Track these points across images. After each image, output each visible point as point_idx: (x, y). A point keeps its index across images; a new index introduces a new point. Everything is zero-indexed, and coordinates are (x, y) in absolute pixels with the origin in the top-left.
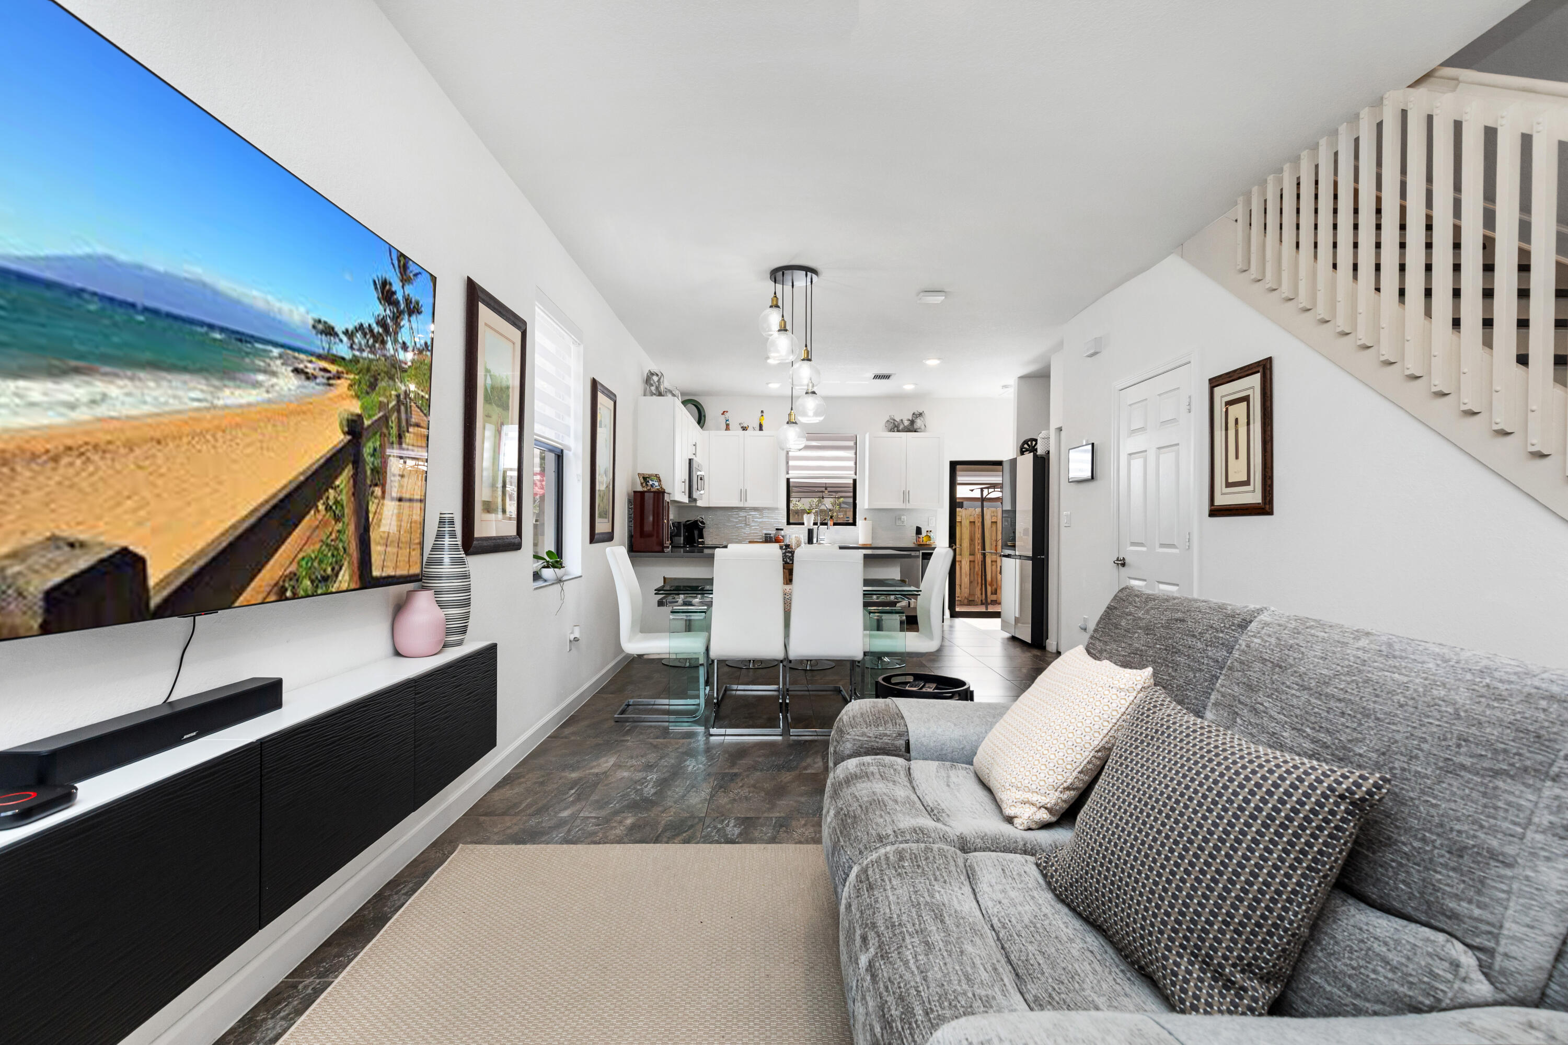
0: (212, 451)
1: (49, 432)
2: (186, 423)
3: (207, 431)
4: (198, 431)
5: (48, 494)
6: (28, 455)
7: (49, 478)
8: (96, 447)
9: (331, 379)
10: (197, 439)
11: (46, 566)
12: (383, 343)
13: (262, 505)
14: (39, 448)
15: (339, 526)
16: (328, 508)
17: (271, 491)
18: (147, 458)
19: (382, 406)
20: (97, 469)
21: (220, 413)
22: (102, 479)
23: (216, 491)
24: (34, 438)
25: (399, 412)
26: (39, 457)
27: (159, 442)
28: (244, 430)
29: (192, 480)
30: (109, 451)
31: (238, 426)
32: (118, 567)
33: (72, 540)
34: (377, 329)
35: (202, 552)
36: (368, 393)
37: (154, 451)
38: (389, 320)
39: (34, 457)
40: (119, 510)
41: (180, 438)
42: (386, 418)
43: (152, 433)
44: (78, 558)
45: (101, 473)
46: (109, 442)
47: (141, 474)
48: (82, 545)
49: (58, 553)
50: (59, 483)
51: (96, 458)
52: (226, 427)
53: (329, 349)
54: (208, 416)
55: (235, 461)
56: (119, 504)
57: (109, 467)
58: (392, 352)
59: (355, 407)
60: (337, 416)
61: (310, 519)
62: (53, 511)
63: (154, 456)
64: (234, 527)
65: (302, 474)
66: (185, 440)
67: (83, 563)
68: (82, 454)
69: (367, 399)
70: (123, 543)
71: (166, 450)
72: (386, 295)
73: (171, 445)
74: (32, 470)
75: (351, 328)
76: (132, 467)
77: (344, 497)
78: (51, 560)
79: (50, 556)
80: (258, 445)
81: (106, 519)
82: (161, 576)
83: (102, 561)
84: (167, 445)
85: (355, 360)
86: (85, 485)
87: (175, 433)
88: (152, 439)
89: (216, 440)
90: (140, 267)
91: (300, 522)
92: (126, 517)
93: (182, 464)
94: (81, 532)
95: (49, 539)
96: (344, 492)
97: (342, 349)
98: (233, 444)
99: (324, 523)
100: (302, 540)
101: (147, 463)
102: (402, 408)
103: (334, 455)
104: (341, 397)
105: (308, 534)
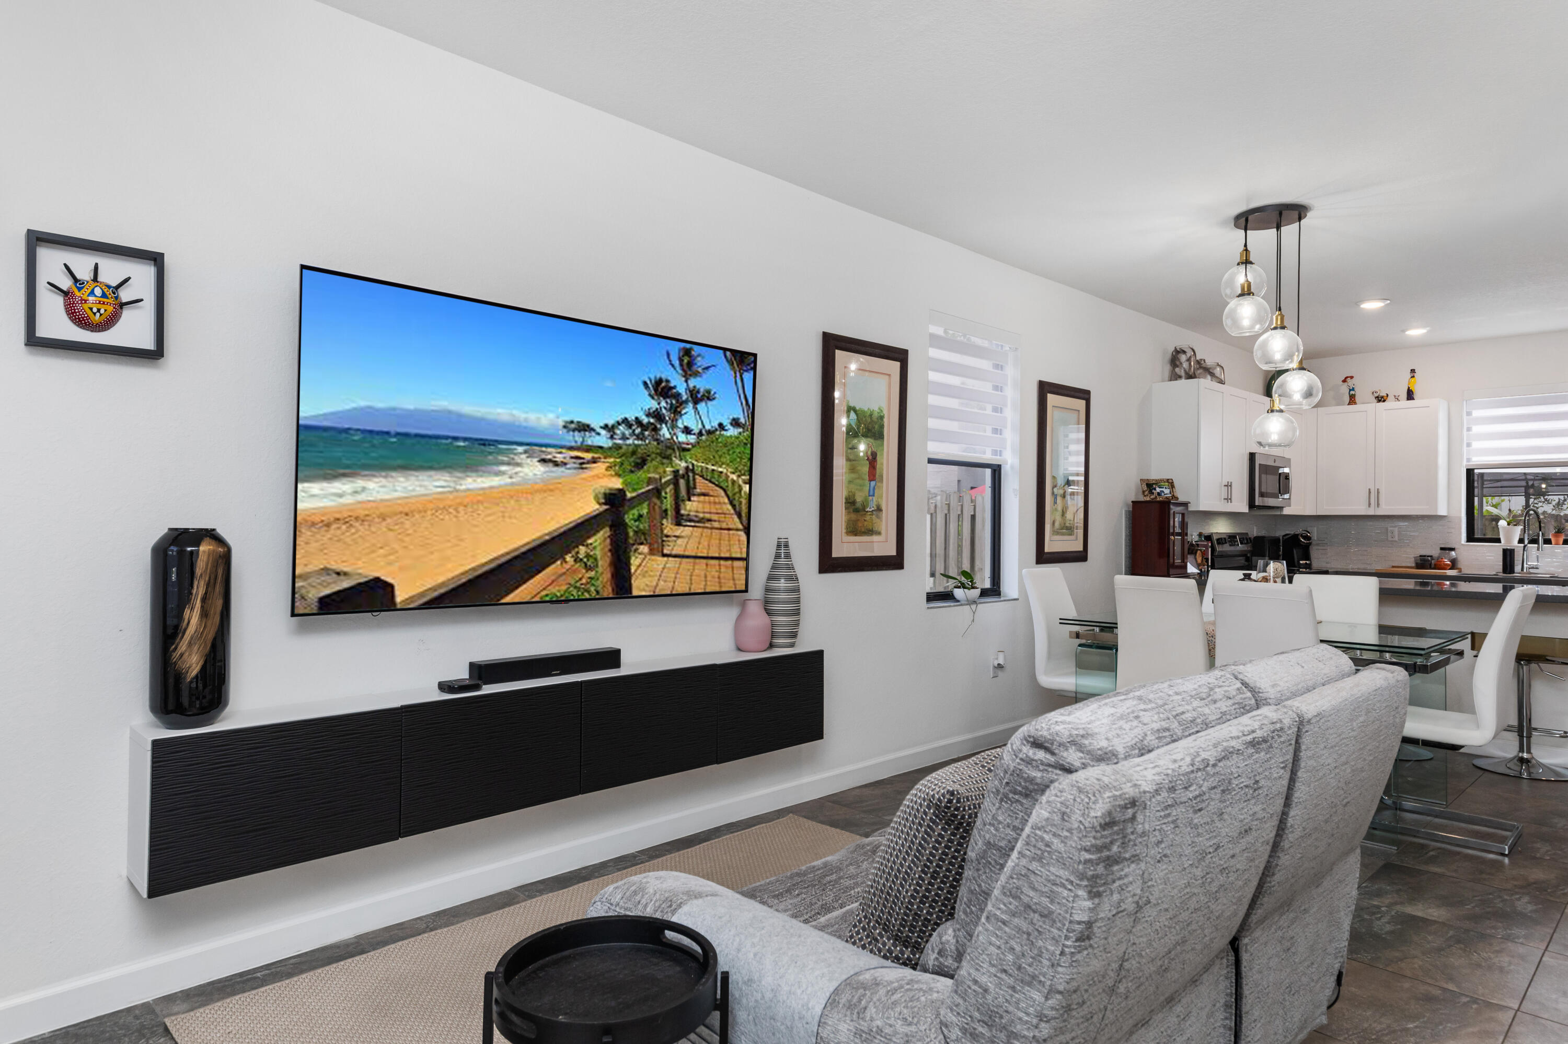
0: (454, 519)
1: (324, 511)
2: (431, 502)
3: (450, 507)
4: (441, 506)
5: (323, 544)
6: (310, 523)
7: (324, 536)
8: (357, 518)
9: (582, 465)
10: (440, 512)
11: (320, 584)
12: (656, 430)
13: (503, 555)
14: (317, 519)
15: (592, 574)
16: (578, 561)
17: (515, 546)
18: (396, 524)
19: (649, 481)
20: (358, 531)
21: (463, 494)
22: (361, 537)
23: (457, 545)
24: (314, 514)
25: (676, 485)
26: (317, 524)
27: (407, 514)
28: (485, 505)
29: (435, 538)
30: (367, 521)
31: (479, 502)
32: (372, 588)
33: (338, 571)
34: (645, 420)
35: (443, 584)
36: (632, 472)
37: (402, 520)
38: (664, 411)
39: (313, 524)
40: (373, 555)
41: (425, 512)
42: (657, 492)
43: (401, 509)
44: (342, 581)
45: (360, 533)
46: (367, 515)
47: (391, 534)
48: (345, 574)
49: (328, 577)
50: (330, 539)
51: (357, 524)
52: (468, 503)
53: (583, 441)
54: (451, 497)
55: (476, 526)
56: (373, 552)
57: (366, 530)
58: (668, 436)
59: (616, 483)
60: (591, 491)
61: (556, 567)
62: (325, 554)
63: (402, 523)
64: (474, 569)
65: (547, 534)
66: (429, 513)
67: (345, 584)
68: (347, 522)
69: (633, 477)
70: (377, 574)
71: (413, 519)
72: (661, 389)
73: (417, 516)
74: (311, 531)
75: (611, 422)
76: (384, 529)
77: (598, 553)
78: (324, 581)
79: (323, 578)
80: (500, 514)
81: (364, 560)
82: (407, 597)
83: (360, 584)
84: (413, 516)
85: (617, 447)
86: (348, 540)
87: (421, 509)
88: (401, 513)
89: (458, 512)
90: (394, 409)
91: (544, 569)
92: (379, 559)
93: (426, 528)
94: (345, 566)
95: (322, 569)
96: (599, 548)
97: (603, 440)
98: (475, 514)
99: (572, 571)
100: (545, 581)
101: (396, 527)
102: (682, 482)
103: (587, 520)
104: (598, 477)
105: (553, 578)
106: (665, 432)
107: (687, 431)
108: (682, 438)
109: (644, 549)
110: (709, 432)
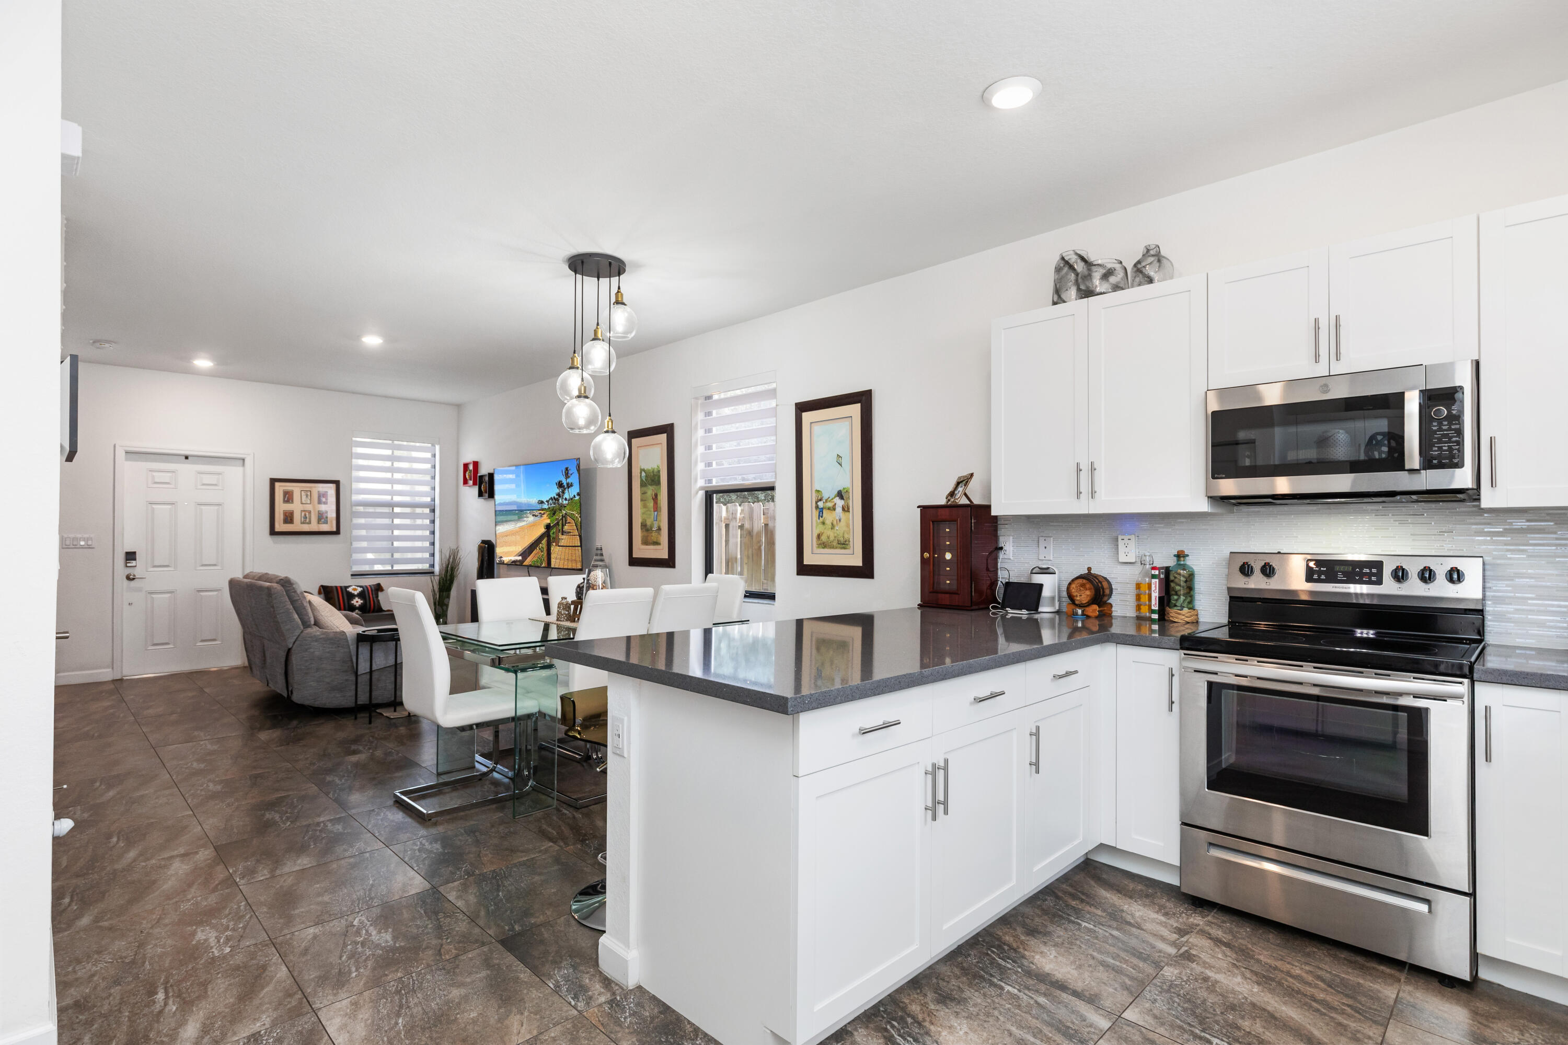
9: (542, 515)
19: (557, 519)
25: (562, 520)
34: (556, 497)
36: (553, 516)
42: (558, 523)
53: (542, 507)
59: (548, 521)
60: (543, 524)
69: (553, 518)
85: (549, 508)
97: (546, 506)
102: (564, 519)
104: (544, 519)
106: (560, 501)
107: (566, 499)
108: (565, 502)
109: (554, 544)
110: (571, 499)
